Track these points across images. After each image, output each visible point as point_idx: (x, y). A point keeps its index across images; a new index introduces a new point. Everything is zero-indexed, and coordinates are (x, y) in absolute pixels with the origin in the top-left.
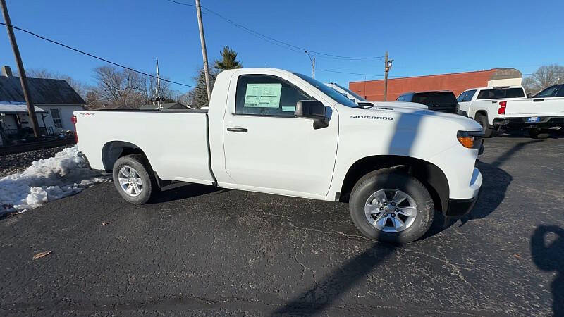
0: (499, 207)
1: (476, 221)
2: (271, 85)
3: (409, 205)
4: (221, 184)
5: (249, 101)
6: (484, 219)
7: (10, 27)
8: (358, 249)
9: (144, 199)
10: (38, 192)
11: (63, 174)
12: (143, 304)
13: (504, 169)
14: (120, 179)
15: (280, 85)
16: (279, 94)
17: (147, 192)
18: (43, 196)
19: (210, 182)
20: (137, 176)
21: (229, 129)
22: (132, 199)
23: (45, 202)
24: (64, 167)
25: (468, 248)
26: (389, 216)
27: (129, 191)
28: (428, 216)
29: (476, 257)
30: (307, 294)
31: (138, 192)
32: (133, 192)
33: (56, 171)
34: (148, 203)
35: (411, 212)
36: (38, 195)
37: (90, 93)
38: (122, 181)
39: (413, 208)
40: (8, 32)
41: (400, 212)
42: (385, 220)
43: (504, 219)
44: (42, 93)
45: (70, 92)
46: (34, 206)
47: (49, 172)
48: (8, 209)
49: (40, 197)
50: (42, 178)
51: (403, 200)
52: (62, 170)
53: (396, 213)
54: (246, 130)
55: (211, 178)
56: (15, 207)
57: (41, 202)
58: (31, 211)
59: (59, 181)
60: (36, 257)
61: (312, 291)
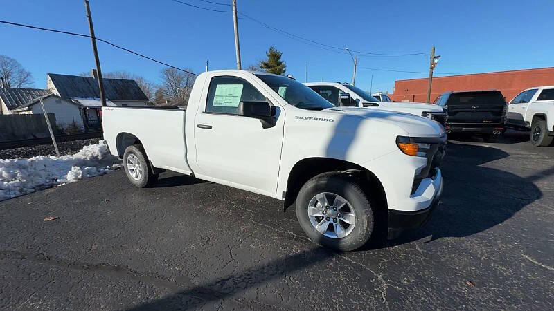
0: (496, 227)
1: (449, 240)
2: (235, 86)
3: (349, 211)
4: (197, 176)
5: (217, 101)
6: (462, 238)
7: (94, 38)
8: (296, 250)
9: (143, 183)
10: (75, 171)
11: (100, 158)
12: (90, 267)
13: (538, 186)
14: (128, 164)
15: (242, 86)
16: (240, 94)
17: (145, 177)
18: (78, 174)
19: (188, 173)
20: (139, 164)
21: (198, 126)
22: (135, 182)
23: (79, 179)
24: (101, 152)
25: (416, 266)
26: (332, 221)
27: (133, 175)
28: (366, 225)
29: (417, 277)
30: (218, 282)
31: (140, 176)
32: (137, 177)
33: (95, 155)
34: (145, 187)
35: (351, 219)
36: (75, 173)
37: (157, 92)
38: (130, 167)
39: (352, 215)
40: (92, 43)
41: (341, 218)
42: (327, 224)
43: (489, 241)
44: (117, 91)
45: (137, 90)
46: (72, 181)
47: (90, 155)
48: (55, 182)
49: (77, 174)
50: (85, 160)
51: (343, 205)
52: (100, 155)
53: (338, 219)
54: (210, 127)
55: (189, 169)
56: (58, 180)
57: (76, 178)
58: (68, 185)
59: (97, 163)
60: (46, 220)
61: (224, 281)
